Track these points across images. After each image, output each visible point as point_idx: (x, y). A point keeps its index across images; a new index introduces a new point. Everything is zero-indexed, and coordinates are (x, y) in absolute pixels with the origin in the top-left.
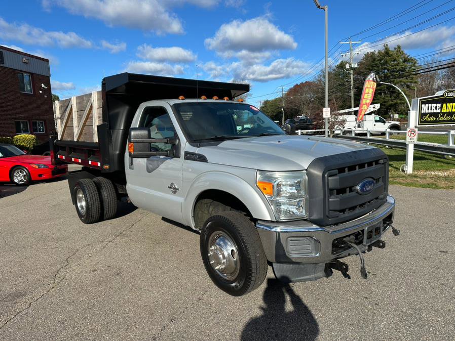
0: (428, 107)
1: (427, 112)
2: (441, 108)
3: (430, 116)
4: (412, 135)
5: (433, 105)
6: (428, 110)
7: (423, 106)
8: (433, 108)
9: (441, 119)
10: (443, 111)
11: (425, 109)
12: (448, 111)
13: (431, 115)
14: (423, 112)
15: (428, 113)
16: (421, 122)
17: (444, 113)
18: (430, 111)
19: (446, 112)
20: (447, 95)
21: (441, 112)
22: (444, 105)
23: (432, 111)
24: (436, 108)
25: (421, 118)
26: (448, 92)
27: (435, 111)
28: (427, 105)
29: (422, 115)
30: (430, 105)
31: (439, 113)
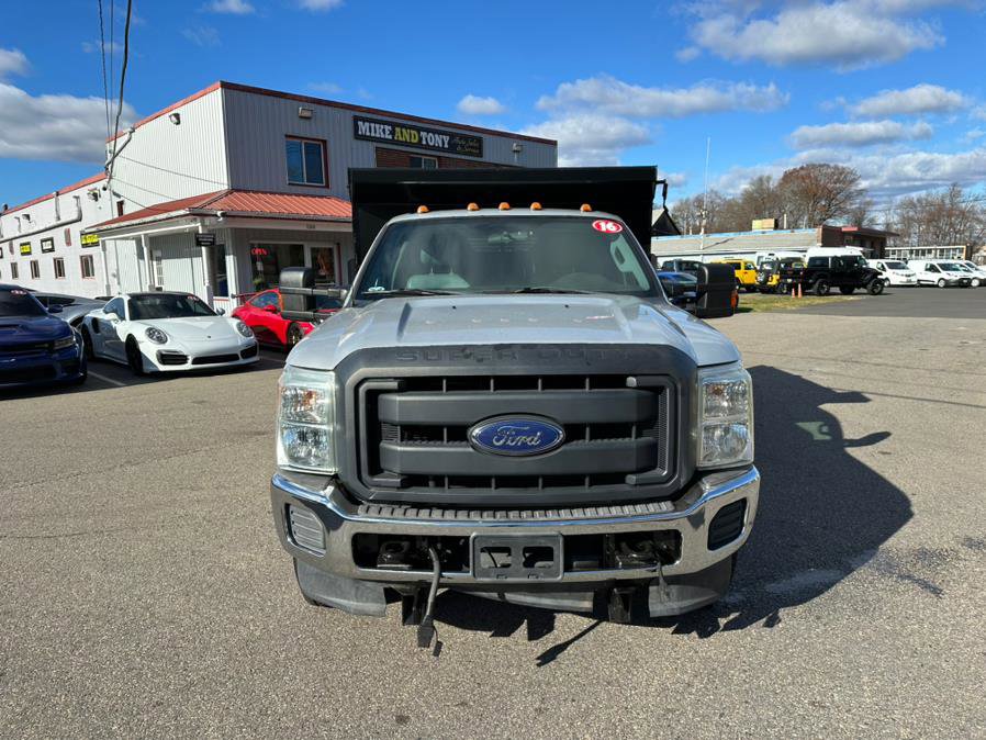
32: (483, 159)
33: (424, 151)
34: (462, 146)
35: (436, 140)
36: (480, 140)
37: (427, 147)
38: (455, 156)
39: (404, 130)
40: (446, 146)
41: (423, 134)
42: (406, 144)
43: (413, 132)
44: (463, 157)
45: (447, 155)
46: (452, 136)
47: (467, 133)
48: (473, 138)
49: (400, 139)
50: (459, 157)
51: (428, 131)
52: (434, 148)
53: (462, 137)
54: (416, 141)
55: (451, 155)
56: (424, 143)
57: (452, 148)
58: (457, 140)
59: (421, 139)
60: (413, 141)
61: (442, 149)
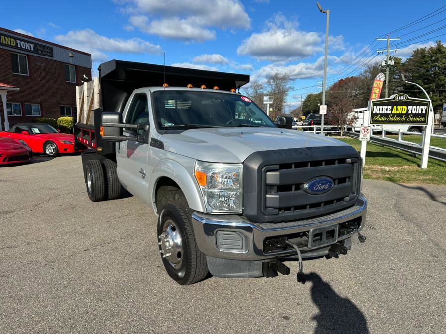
0: (380, 109)
1: (378, 112)
2: (392, 110)
3: (381, 117)
4: (365, 133)
5: (384, 107)
6: (380, 111)
7: (375, 107)
8: (384, 110)
9: (392, 119)
10: (393, 112)
11: (377, 110)
12: (398, 112)
13: (382, 115)
14: (374, 112)
15: (379, 114)
16: (373, 121)
17: (394, 115)
18: (381, 112)
19: (397, 114)
20: (397, 99)
21: (392, 114)
22: (395, 107)
23: (383, 112)
24: (387, 109)
25: (373, 118)
26: (399, 96)
27: (386, 112)
28: (379, 107)
29: (374, 116)
30: (381, 107)
31: (390, 114)
32: (53, 59)
33: (19, 51)
34: (42, 51)
35: (27, 46)
36: (51, 49)
37: (21, 48)
38: (37, 55)
39: (6, 38)
40: (32, 49)
41: (19, 41)
42: (7, 45)
43: (12, 40)
44: (42, 56)
45: (32, 54)
46: (35, 45)
47: (44, 44)
48: (47, 47)
49: (4, 42)
50: (40, 56)
51: (22, 40)
52: (25, 50)
53: (41, 46)
54: (14, 44)
55: (35, 55)
56: (19, 46)
57: (36, 51)
58: (38, 47)
59: (17, 44)
60: (12, 44)
61: (30, 51)
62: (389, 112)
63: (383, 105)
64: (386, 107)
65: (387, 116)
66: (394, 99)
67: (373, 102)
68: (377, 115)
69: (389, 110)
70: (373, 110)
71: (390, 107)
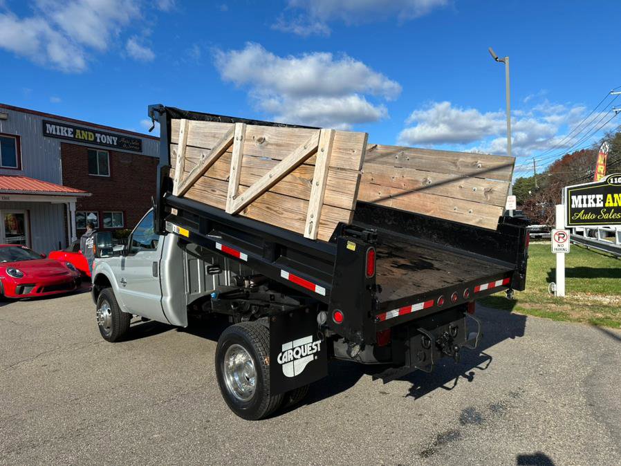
0: (582, 200)
1: (580, 206)
2: (604, 200)
3: (585, 213)
4: (561, 240)
5: (589, 197)
6: (582, 203)
7: (574, 198)
8: (590, 201)
9: (606, 217)
10: (607, 205)
11: (577, 201)
12: (616, 205)
13: (587, 210)
14: (573, 206)
15: (582, 209)
16: (573, 221)
17: (609, 209)
18: (585, 205)
19: (613, 207)
20: (612, 182)
21: (604, 207)
22: (609, 196)
23: (589, 206)
24: (595, 200)
25: (572, 215)
26: (614, 178)
27: (594, 205)
28: (580, 197)
29: (572, 212)
30: (585, 197)
31: (601, 208)
32: (142, 154)
33: (99, 147)
34: (127, 145)
35: (109, 140)
36: (140, 141)
37: (101, 143)
38: (122, 151)
39: (83, 132)
40: (115, 144)
41: (98, 135)
42: (84, 141)
43: (90, 133)
44: (128, 151)
45: (115, 149)
46: (119, 137)
47: (130, 136)
48: (135, 140)
49: (80, 137)
50: (125, 151)
51: (101, 133)
52: (106, 145)
53: (127, 138)
54: (92, 139)
55: (118, 150)
56: (98, 140)
57: (120, 145)
58: (123, 140)
59: (96, 138)
60: (90, 139)
61: (112, 146)
62: (600, 205)
63: (587, 194)
64: (593, 196)
65: (596, 211)
66: (606, 183)
67: (568, 189)
68: (578, 210)
69: (598, 201)
70: (570, 202)
71: (600, 197)
